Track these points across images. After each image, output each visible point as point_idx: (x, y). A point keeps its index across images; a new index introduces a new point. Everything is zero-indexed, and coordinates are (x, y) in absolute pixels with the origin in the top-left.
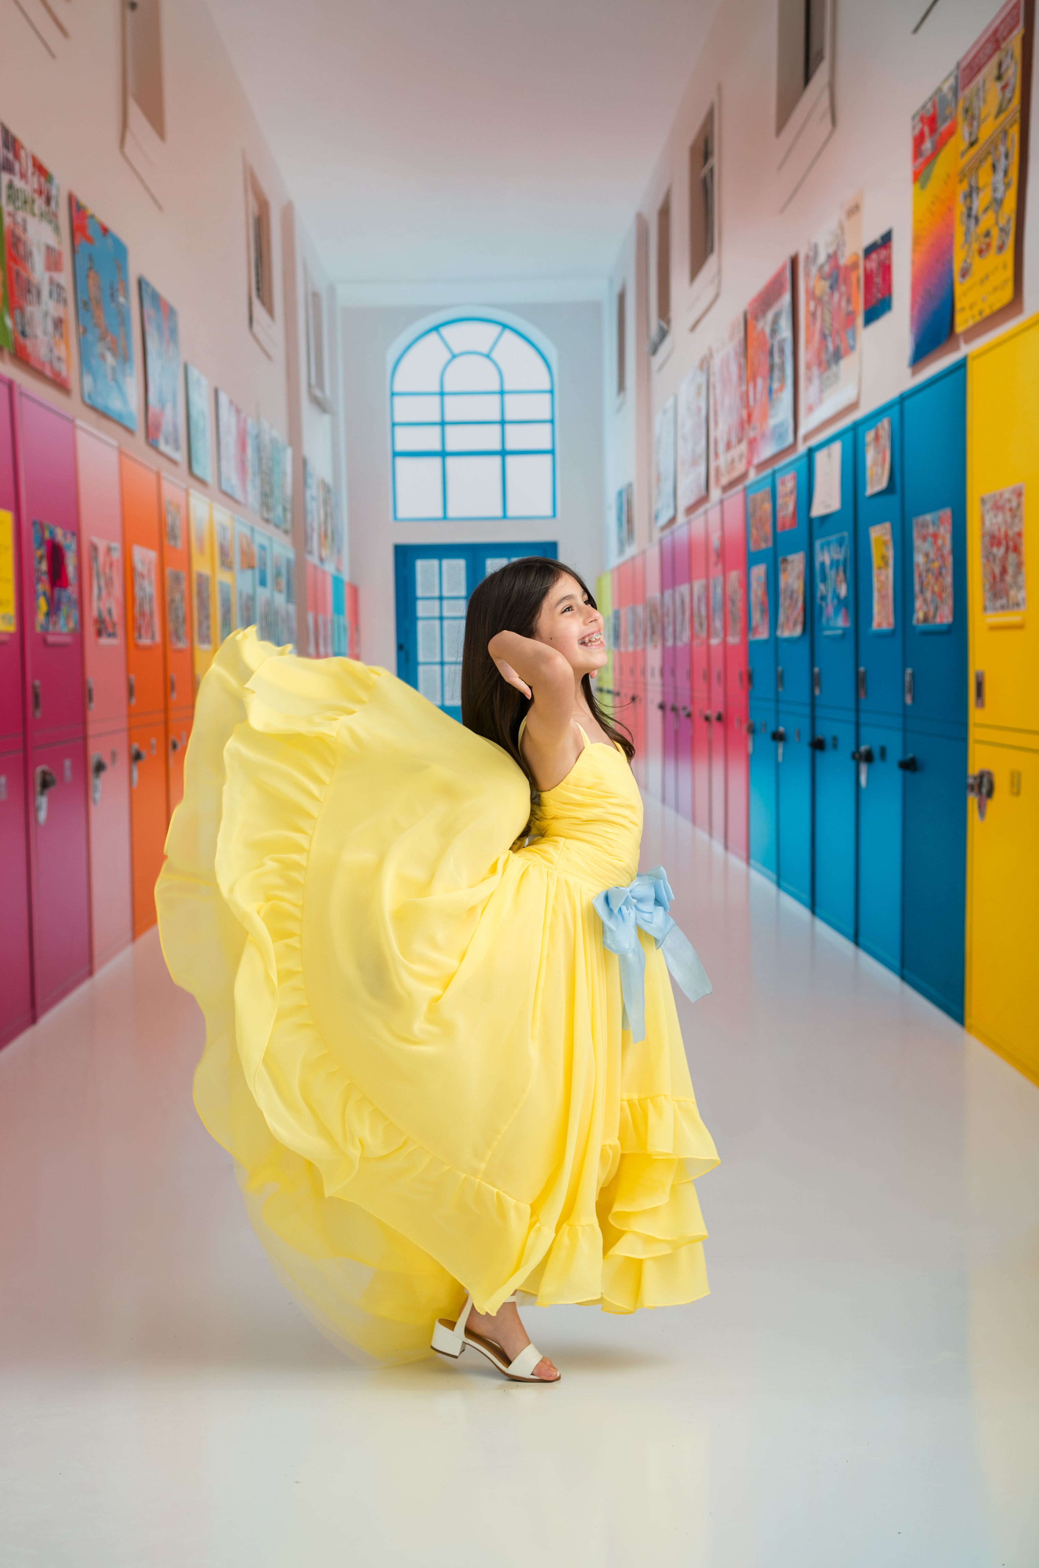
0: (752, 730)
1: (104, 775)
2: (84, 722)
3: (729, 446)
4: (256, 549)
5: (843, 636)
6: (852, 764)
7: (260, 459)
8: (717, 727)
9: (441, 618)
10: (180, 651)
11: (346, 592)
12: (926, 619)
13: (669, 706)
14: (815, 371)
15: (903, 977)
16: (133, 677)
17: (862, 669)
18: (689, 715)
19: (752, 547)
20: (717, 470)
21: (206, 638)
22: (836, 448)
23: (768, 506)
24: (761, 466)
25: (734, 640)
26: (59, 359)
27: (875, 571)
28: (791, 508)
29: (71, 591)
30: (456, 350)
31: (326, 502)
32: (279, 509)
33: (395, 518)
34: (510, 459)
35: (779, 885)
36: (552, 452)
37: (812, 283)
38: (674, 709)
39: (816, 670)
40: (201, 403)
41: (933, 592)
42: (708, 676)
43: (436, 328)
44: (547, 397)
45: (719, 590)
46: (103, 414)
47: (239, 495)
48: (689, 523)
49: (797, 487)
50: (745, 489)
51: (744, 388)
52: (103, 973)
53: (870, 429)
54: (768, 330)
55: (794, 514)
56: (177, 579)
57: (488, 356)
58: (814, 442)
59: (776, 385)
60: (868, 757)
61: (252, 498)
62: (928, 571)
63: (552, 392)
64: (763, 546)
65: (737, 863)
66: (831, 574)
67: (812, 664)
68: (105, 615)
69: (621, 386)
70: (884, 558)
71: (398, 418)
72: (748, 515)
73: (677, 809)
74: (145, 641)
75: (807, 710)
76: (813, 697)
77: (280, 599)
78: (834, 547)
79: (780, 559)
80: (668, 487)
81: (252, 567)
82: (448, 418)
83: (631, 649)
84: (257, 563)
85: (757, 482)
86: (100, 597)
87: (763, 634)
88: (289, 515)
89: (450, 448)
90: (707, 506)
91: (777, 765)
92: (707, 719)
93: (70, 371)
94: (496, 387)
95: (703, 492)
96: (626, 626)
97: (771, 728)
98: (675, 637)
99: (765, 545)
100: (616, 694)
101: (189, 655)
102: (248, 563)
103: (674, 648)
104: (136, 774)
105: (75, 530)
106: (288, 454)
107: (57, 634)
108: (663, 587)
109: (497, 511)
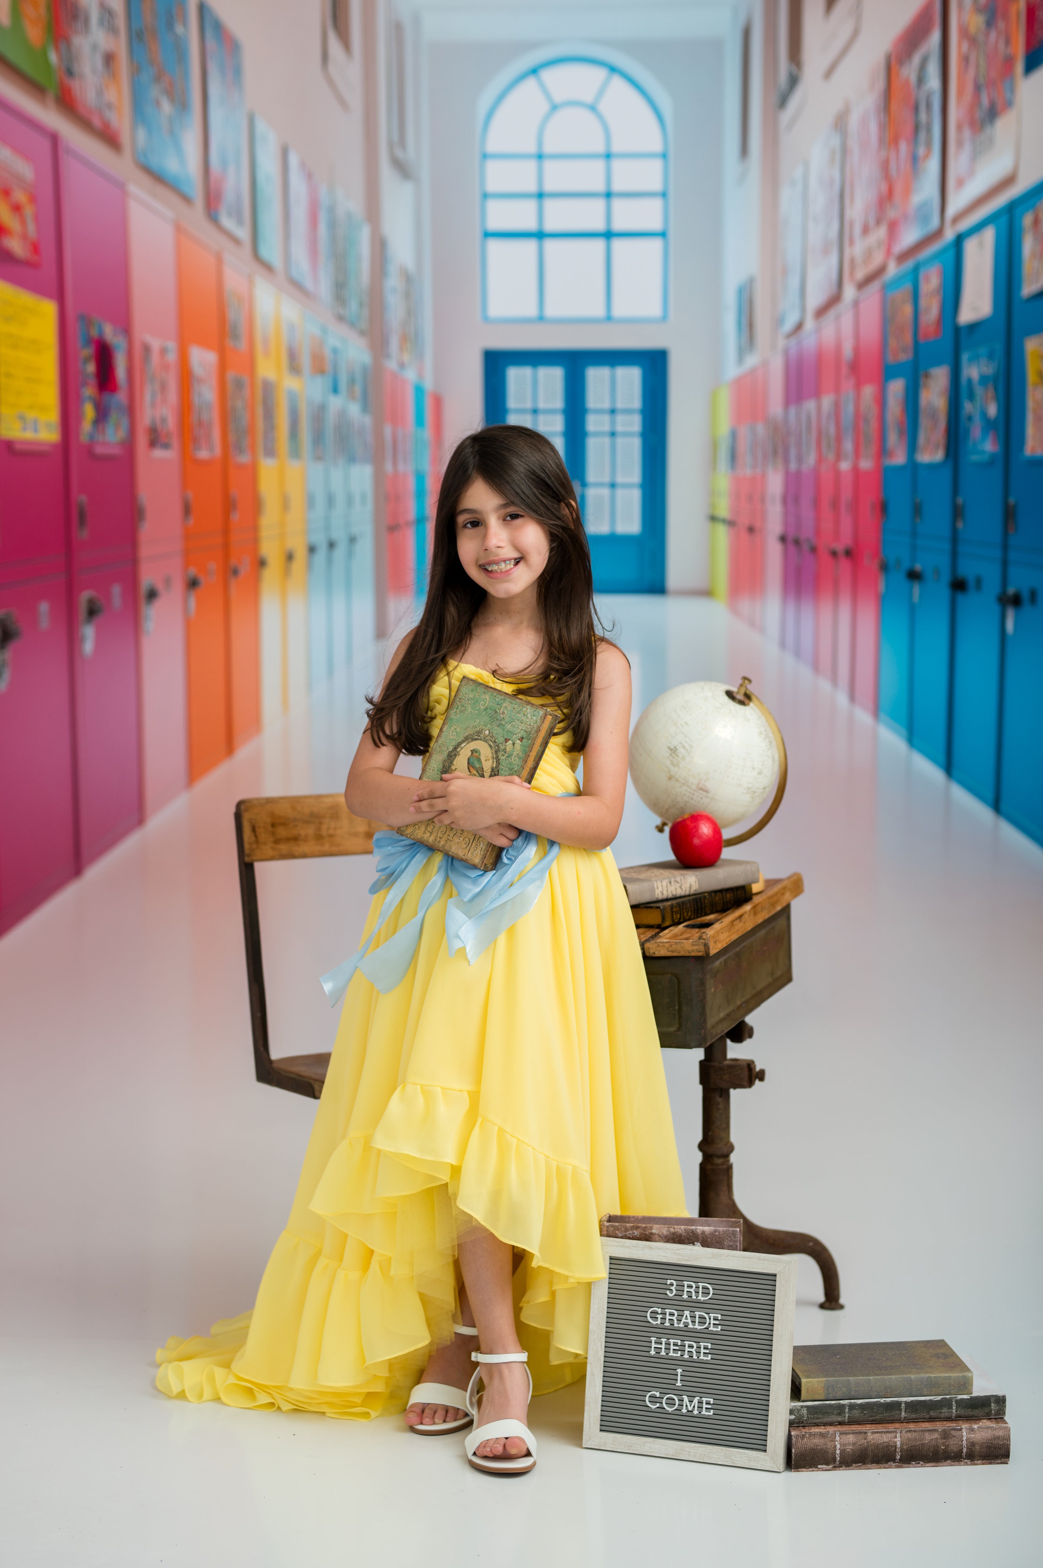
0: (884, 567)
1: (157, 603)
2: (133, 543)
3: (866, 232)
4: (328, 353)
5: (992, 462)
6: (996, 608)
7: (334, 239)
8: (845, 566)
10: (242, 467)
11: (428, 404)
13: (790, 537)
14: (966, 130)
16: (190, 495)
17: (1012, 500)
18: (814, 550)
19: (890, 358)
20: (852, 262)
21: (271, 452)
22: (989, 235)
23: (909, 309)
24: (902, 257)
25: (866, 464)
26: (109, 106)
27: (1029, 388)
28: (935, 312)
29: (120, 397)
30: (557, 100)
31: (407, 295)
32: (354, 306)
33: (485, 318)
34: (616, 244)
35: (910, 742)
36: (663, 234)
37: (965, 17)
38: (797, 542)
39: (960, 500)
40: (268, 167)
42: (835, 504)
45: (851, 408)
46: (159, 178)
47: (309, 286)
48: (818, 330)
49: (943, 285)
50: (884, 287)
51: (883, 157)
52: (155, 822)
53: (1027, 210)
54: (913, 82)
55: (940, 321)
56: (239, 385)
57: (593, 108)
58: (962, 227)
59: (921, 150)
60: (1016, 601)
61: (325, 289)
64: (902, 357)
65: (863, 717)
66: (979, 391)
67: (955, 492)
68: (159, 423)
69: (744, 151)
70: (1040, 373)
71: (490, 189)
72: (886, 320)
73: (797, 654)
74: (203, 454)
75: (946, 546)
76: (955, 531)
77: (354, 410)
78: (983, 360)
79: (921, 373)
80: (795, 283)
81: (322, 372)
82: (545, 188)
83: (748, 472)
84: (329, 367)
85: (897, 280)
86: (153, 404)
87: (899, 459)
88: (365, 313)
89: (548, 226)
90: (840, 307)
91: (913, 609)
92: (834, 554)
93: (122, 121)
94: (602, 149)
95: (835, 291)
96: (743, 446)
97: (906, 565)
98: (800, 459)
99: (905, 357)
100: (731, 523)
101: (252, 471)
102: (319, 368)
103: (798, 474)
104: (192, 603)
105: (126, 327)
106: (365, 233)
107: (106, 444)
108: (787, 403)
109: (600, 312)
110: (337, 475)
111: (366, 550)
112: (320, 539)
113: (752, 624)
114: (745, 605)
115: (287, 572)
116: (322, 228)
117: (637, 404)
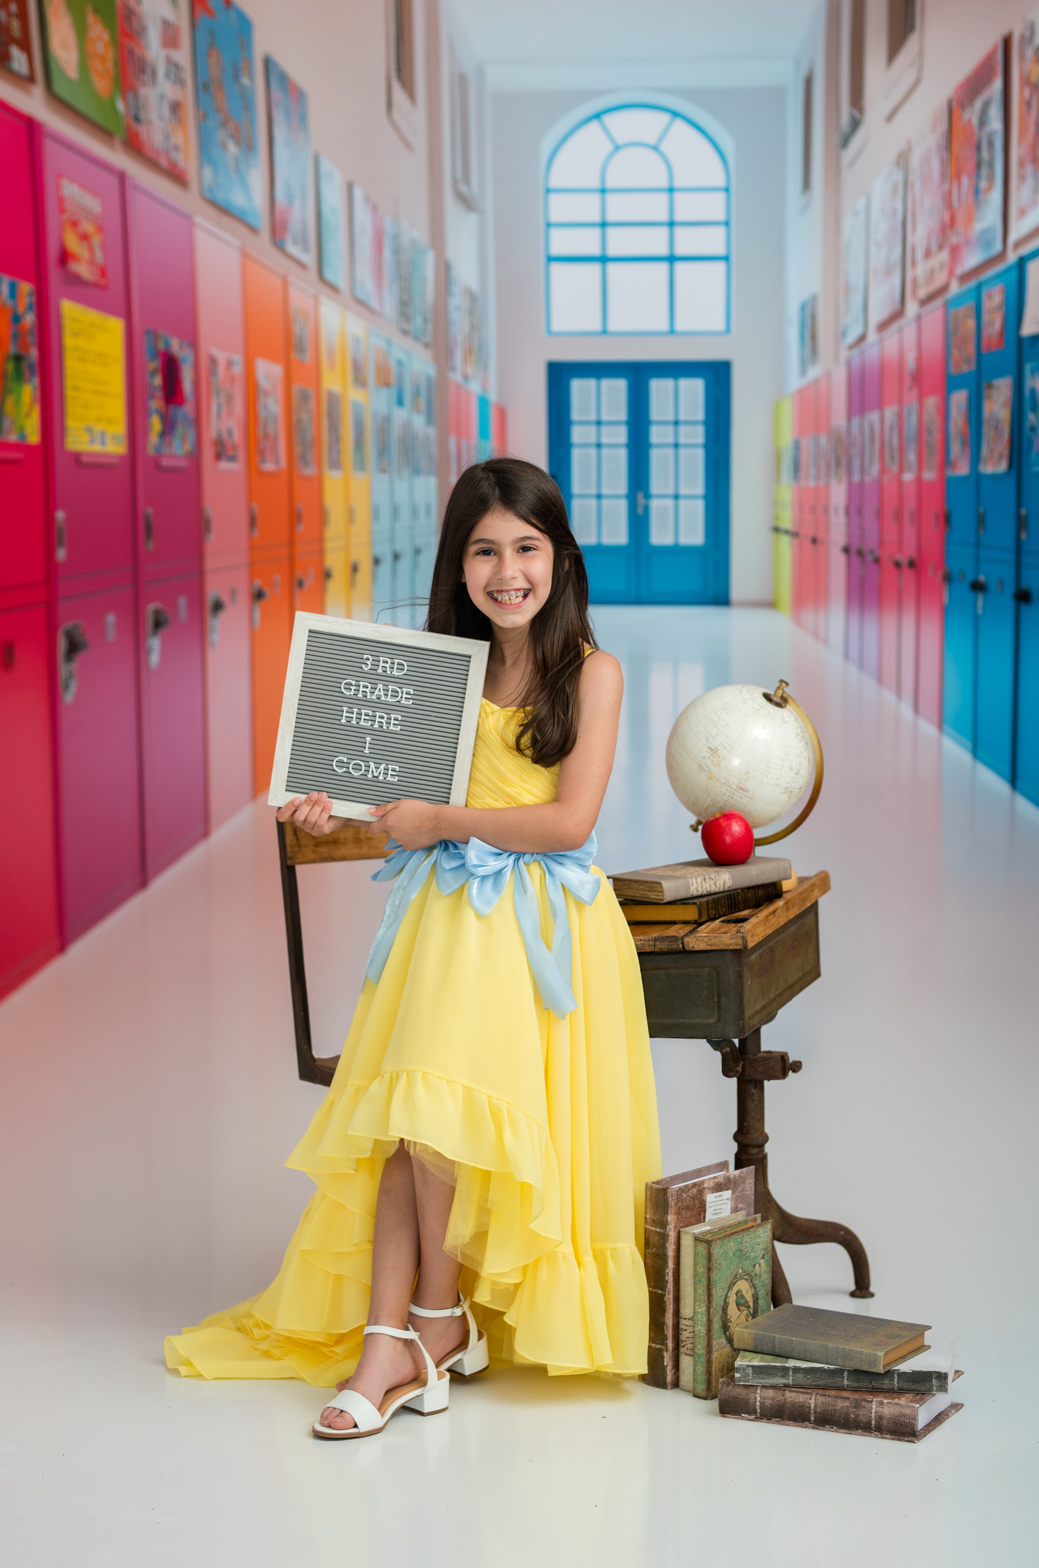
0: (948, 578)
1: (223, 615)
2: (200, 555)
3: (928, 254)
4: (393, 365)
7: (398, 263)
8: (908, 577)
9: (599, 446)
10: (307, 478)
11: (493, 415)
13: (854, 549)
14: (1029, 168)
16: (255, 506)
18: (877, 561)
19: (952, 370)
20: (915, 280)
21: (336, 464)
23: (971, 323)
24: (965, 278)
25: (929, 475)
26: (176, 148)
28: (997, 325)
29: (188, 409)
30: (620, 140)
31: (472, 312)
32: (419, 321)
33: (549, 332)
34: (679, 267)
35: (975, 754)
36: (726, 259)
37: (1028, 66)
38: (860, 553)
39: (1023, 511)
40: (333, 199)
42: (899, 516)
43: (598, 116)
44: (721, 197)
45: (914, 419)
46: (224, 210)
47: (374, 303)
48: (881, 341)
49: (1005, 302)
50: (946, 304)
51: (946, 187)
52: (220, 835)
54: (975, 121)
55: (1002, 332)
56: (304, 397)
57: (655, 148)
58: (1026, 250)
59: (983, 184)
61: (389, 307)
63: (727, 190)
64: (965, 368)
65: (928, 729)
67: (1019, 503)
68: (225, 437)
69: (806, 184)
71: (554, 217)
72: (949, 333)
73: (861, 665)
74: (269, 466)
75: (1011, 557)
76: (1018, 542)
77: (419, 422)
79: (984, 383)
80: (857, 299)
81: (387, 384)
82: (611, 217)
83: (812, 483)
84: (393, 379)
85: (959, 298)
86: (219, 417)
87: (963, 470)
88: (430, 327)
89: (612, 252)
90: (902, 322)
91: (976, 618)
92: (898, 565)
93: (188, 161)
94: (664, 183)
95: (897, 305)
96: (806, 457)
97: (970, 576)
98: (863, 471)
99: (968, 368)
100: (795, 535)
101: (318, 483)
102: (384, 380)
103: (862, 483)
104: (257, 615)
105: (193, 341)
106: (430, 258)
107: (172, 456)
108: (850, 414)
109: (663, 325)
110: (402, 486)
112: (385, 551)
113: (816, 635)
114: (809, 616)
115: (352, 583)
116: (387, 254)
117: (700, 415)
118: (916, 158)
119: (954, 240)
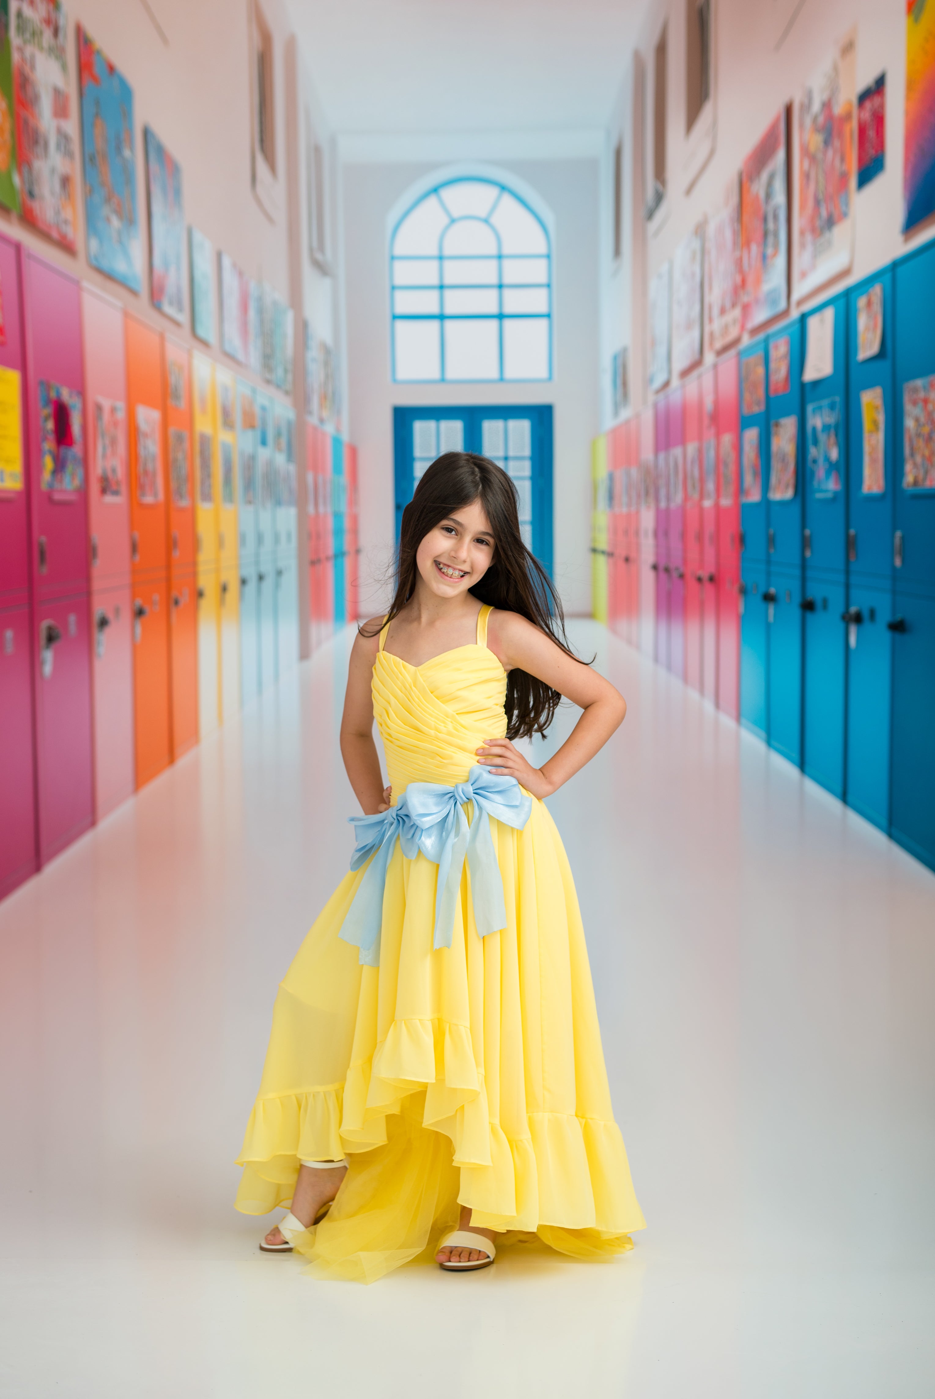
0: (743, 591)
1: (108, 630)
2: (87, 577)
3: (723, 311)
4: (257, 410)
5: (834, 499)
6: (841, 625)
7: (262, 322)
8: (709, 590)
10: (182, 510)
11: (345, 453)
12: (916, 483)
13: (662, 566)
14: (809, 237)
15: (891, 836)
16: (137, 535)
17: (852, 531)
18: (682, 576)
19: (745, 411)
20: (712, 334)
21: (207, 497)
22: (829, 314)
23: (761, 371)
24: (755, 331)
25: (726, 502)
26: (66, 222)
27: (866, 434)
28: (783, 372)
29: (76, 450)
30: (456, 213)
31: (326, 364)
32: (280, 372)
33: (395, 380)
34: (508, 323)
35: (769, 743)
36: (548, 316)
37: (806, 137)
38: (667, 570)
39: (808, 532)
40: (204, 266)
41: (923, 456)
42: (700, 537)
43: (435, 190)
44: (543, 263)
45: (712, 454)
46: (108, 276)
47: (240, 356)
48: (683, 387)
49: (790, 352)
50: (739, 354)
51: (737, 254)
52: (106, 824)
53: (862, 294)
54: (762, 194)
55: (787, 378)
56: (180, 439)
57: (486, 221)
58: (807, 307)
59: (770, 251)
60: (858, 619)
61: (254, 359)
62: (918, 435)
63: (548, 257)
64: (756, 410)
65: (728, 722)
66: (822, 437)
67: (804, 525)
68: (110, 474)
69: (617, 251)
70: (875, 423)
71: (398, 281)
72: (742, 379)
73: (669, 668)
74: (148, 499)
75: (797, 572)
76: (804, 559)
77: (280, 459)
78: (826, 411)
79: (772, 422)
80: (662, 351)
81: (252, 427)
82: (448, 281)
83: (624, 510)
84: (258, 422)
85: (750, 348)
86: (104, 456)
87: (755, 497)
88: (290, 377)
89: (449, 310)
90: (701, 370)
91: (768, 626)
92: (700, 580)
93: (77, 234)
94: (493, 251)
95: (696, 356)
96: (620, 487)
97: (762, 589)
98: (668, 499)
99: (758, 409)
100: (610, 555)
101: (192, 513)
102: (249, 423)
103: (668, 510)
104: (139, 630)
105: (81, 391)
106: (289, 318)
107: (63, 491)
108: (657, 450)
109: (494, 374)
110: (265, 516)
111: (291, 581)
112: (251, 573)
113: (629, 642)
114: (623, 625)
115: (222, 601)
116: (252, 314)
117: (527, 452)
118: (711, 229)
119: (745, 299)
